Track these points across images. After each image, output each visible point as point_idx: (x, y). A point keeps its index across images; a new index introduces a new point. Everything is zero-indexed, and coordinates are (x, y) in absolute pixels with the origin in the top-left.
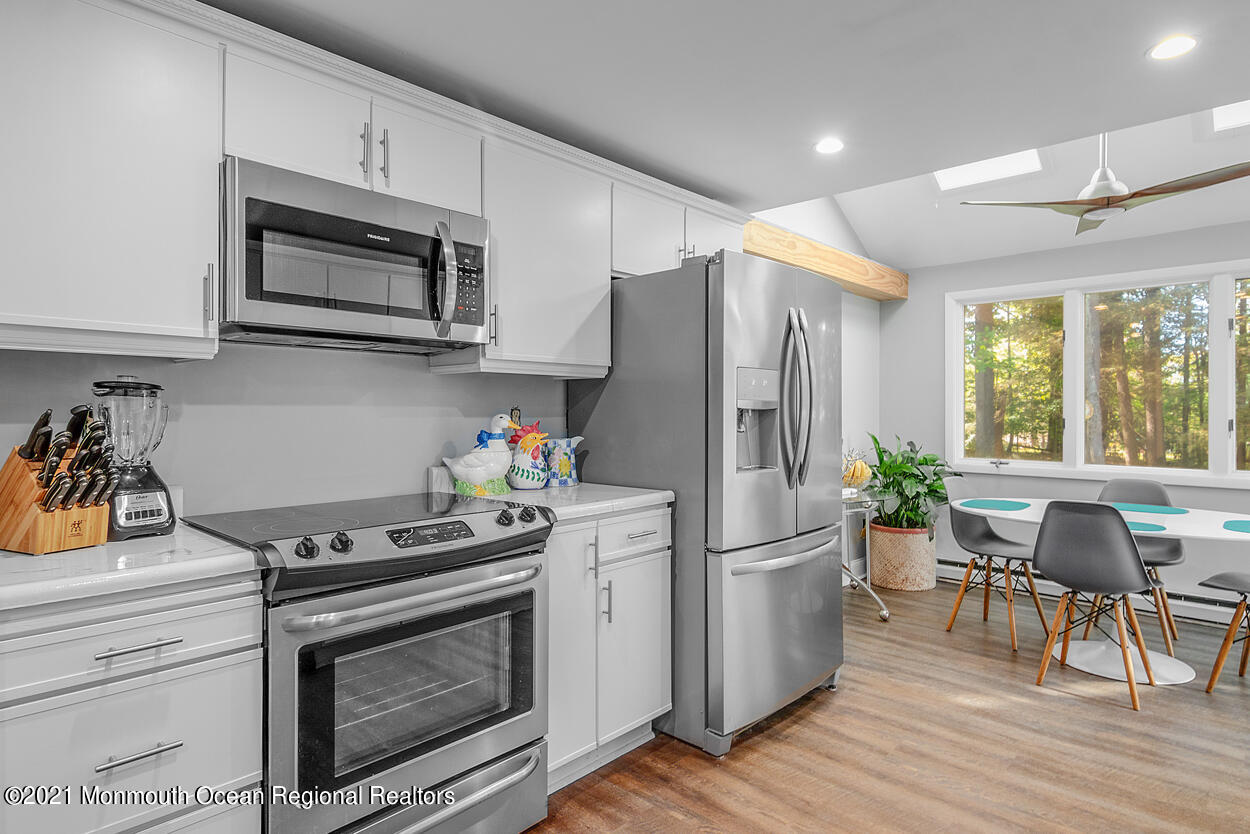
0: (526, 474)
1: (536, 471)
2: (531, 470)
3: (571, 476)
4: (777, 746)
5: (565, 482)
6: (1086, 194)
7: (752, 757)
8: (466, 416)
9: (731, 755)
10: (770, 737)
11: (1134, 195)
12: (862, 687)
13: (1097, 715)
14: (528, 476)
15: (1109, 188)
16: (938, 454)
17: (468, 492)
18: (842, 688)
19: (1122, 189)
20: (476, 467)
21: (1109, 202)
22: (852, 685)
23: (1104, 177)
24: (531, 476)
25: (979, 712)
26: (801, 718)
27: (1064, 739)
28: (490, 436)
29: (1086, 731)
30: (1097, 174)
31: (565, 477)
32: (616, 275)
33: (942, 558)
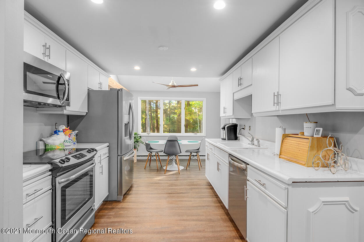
0: (67, 142)
1: (70, 141)
2: (69, 140)
3: (76, 142)
4: (130, 195)
5: (75, 143)
6: (170, 84)
7: (127, 199)
8: (45, 125)
9: (123, 200)
10: (127, 195)
11: (178, 86)
12: (137, 182)
13: (175, 176)
14: (68, 142)
15: (174, 84)
16: (137, 132)
17: (54, 147)
18: (134, 183)
19: (176, 85)
20: (56, 140)
21: (174, 86)
22: (136, 182)
23: (173, 82)
24: (69, 142)
25: (159, 180)
26: (131, 190)
27: (173, 180)
28: (59, 131)
29: (176, 179)
30: (172, 81)
31: (75, 142)
32: (89, 89)
33: (137, 155)
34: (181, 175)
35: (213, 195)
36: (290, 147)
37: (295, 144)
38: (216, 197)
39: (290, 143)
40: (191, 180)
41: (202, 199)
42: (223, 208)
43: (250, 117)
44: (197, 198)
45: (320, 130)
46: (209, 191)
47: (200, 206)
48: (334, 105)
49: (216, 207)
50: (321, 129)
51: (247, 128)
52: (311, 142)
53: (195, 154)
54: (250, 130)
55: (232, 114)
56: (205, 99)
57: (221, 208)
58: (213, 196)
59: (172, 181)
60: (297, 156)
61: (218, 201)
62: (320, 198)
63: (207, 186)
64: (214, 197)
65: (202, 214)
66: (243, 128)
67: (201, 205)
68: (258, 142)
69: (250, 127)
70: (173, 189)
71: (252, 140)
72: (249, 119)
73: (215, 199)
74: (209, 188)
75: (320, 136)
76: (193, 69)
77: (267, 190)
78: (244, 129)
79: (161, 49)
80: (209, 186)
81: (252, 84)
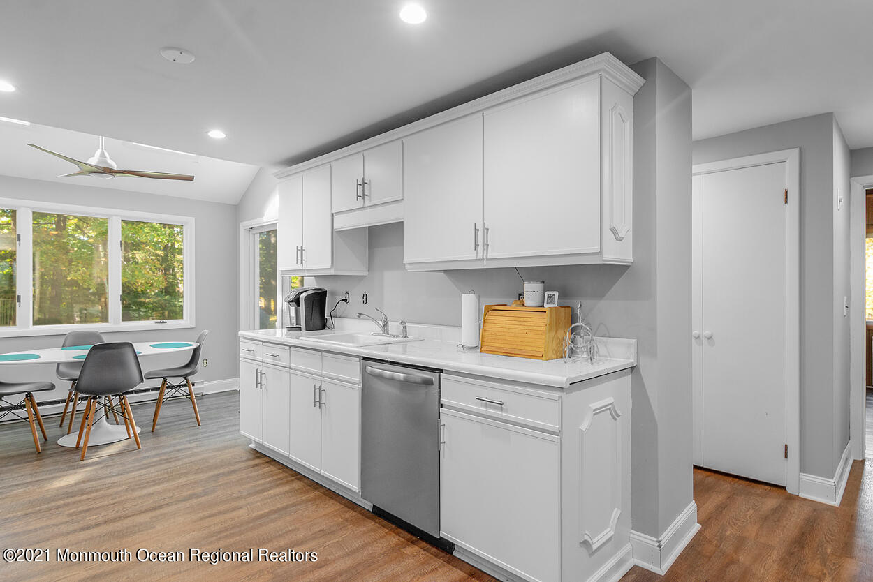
11: (123, 172)
15: (108, 163)
19: (114, 166)
21: (109, 171)
23: (103, 155)
30: (98, 153)
34: (147, 451)
35: (287, 477)
36: (505, 330)
37: (517, 323)
38: (297, 479)
39: (504, 322)
40: (192, 455)
41: (266, 493)
42: (331, 498)
43: (365, 273)
44: (249, 495)
45: (554, 295)
46: (268, 469)
47: (275, 512)
48: (600, 253)
49: (314, 499)
50: (556, 294)
51: (356, 299)
52: (549, 315)
53: (181, 381)
54: (365, 302)
55: (329, 266)
56: (192, 220)
57: (328, 498)
58: (289, 479)
59: (128, 473)
60: (521, 343)
61: (310, 486)
62: (590, 405)
63: (253, 459)
64: (292, 480)
65: (293, 527)
66: (343, 300)
67: (274, 508)
68: (405, 327)
69: (365, 296)
70: (153, 494)
71: (385, 326)
72: (366, 276)
73: (297, 485)
74: (263, 464)
75: (555, 305)
76: (217, 134)
77: (507, 412)
78: (346, 301)
79: (169, 55)
80: (259, 457)
81: (403, 199)
